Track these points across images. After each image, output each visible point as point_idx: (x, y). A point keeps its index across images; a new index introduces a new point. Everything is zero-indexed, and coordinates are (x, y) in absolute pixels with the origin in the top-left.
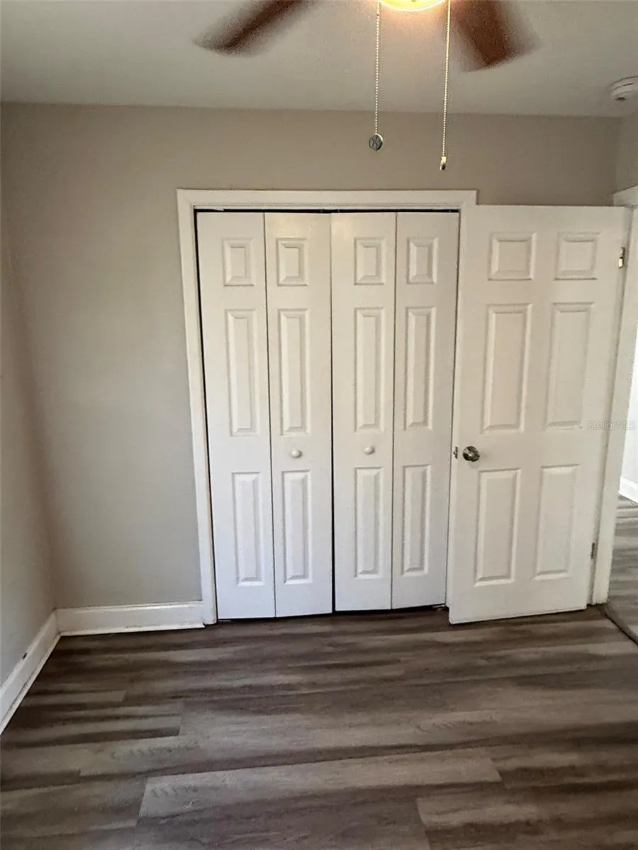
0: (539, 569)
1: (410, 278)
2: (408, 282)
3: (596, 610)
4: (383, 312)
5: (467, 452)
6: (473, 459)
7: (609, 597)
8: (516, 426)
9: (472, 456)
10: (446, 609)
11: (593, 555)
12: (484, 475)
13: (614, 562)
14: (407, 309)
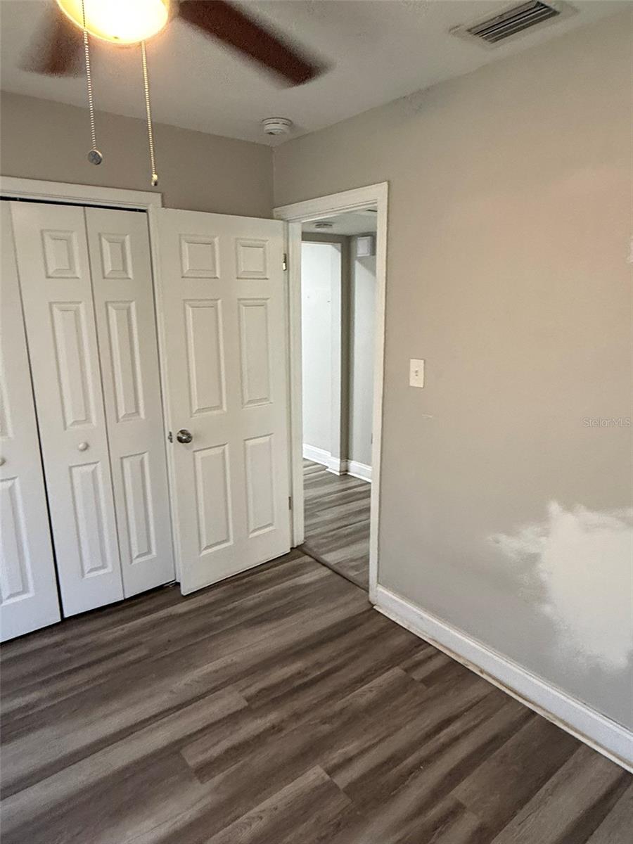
0: (252, 528)
1: (107, 273)
2: (104, 278)
3: (298, 551)
4: (82, 306)
5: (180, 435)
6: (186, 441)
7: (305, 538)
8: (219, 407)
9: (185, 438)
10: (178, 584)
11: (291, 507)
12: (197, 454)
13: (305, 510)
14: (106, 304)
